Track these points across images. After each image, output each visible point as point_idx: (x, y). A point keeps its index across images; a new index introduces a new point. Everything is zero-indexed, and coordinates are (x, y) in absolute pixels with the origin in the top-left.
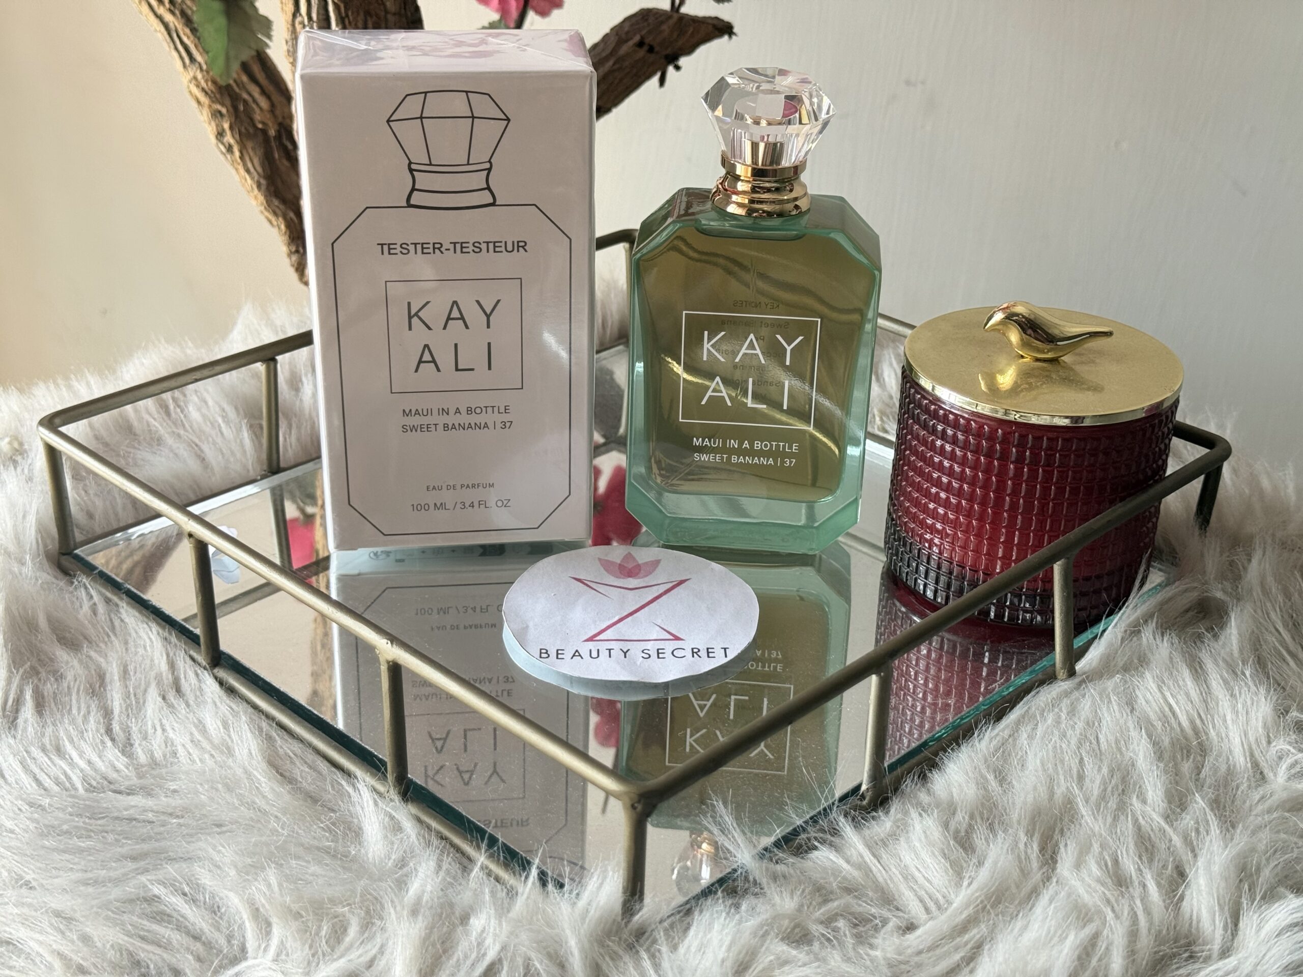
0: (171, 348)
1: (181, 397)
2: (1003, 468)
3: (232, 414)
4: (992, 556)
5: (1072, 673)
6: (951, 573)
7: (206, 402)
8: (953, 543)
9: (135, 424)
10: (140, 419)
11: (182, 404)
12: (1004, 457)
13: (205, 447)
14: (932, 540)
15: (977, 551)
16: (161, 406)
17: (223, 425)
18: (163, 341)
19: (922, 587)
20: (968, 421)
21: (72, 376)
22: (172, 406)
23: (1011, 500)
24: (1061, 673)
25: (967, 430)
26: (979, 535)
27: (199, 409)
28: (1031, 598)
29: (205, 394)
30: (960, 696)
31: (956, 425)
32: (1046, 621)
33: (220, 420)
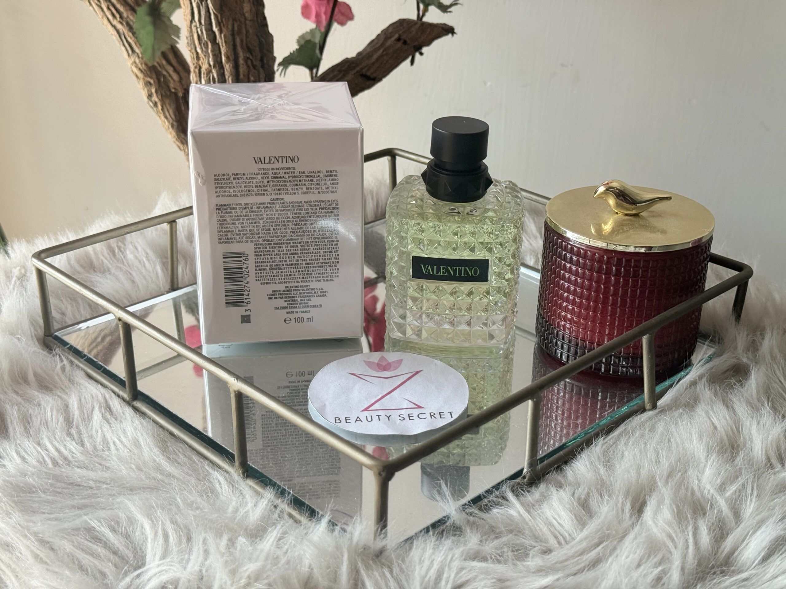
0: (117, 217)
1: (122, 246)
2: (608, 280)
3: (151, 254)
4: (602, 334)
5: (654, 407)
6: (577, 345)
7: (137, 249)
8: (578, 327)
9: (95, 261)
10: (98, 258)
11: (122, 250)
12: (608, 273)
13: (134, 274)
14: (565, 325)
15: (592, 331)
16: (110, 251)
17: (146, 262)
18: (113, 212)
19: (559, 355)
20: (586, 251)
21: (59, 233)
22: (117, 251)
23: (613, 299)
24: (648, 406)
25: (585, 257)
26: (593, 321)
27: (132, 253)
28: (626, 359)
29: (137, 244)
30: (584, 419)
31: (578, 254)
32: (635, 373)
33: (144, 259)
